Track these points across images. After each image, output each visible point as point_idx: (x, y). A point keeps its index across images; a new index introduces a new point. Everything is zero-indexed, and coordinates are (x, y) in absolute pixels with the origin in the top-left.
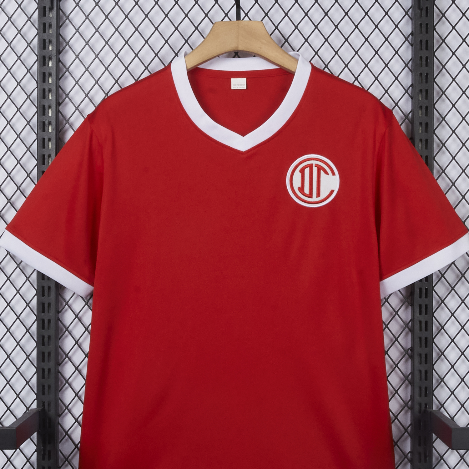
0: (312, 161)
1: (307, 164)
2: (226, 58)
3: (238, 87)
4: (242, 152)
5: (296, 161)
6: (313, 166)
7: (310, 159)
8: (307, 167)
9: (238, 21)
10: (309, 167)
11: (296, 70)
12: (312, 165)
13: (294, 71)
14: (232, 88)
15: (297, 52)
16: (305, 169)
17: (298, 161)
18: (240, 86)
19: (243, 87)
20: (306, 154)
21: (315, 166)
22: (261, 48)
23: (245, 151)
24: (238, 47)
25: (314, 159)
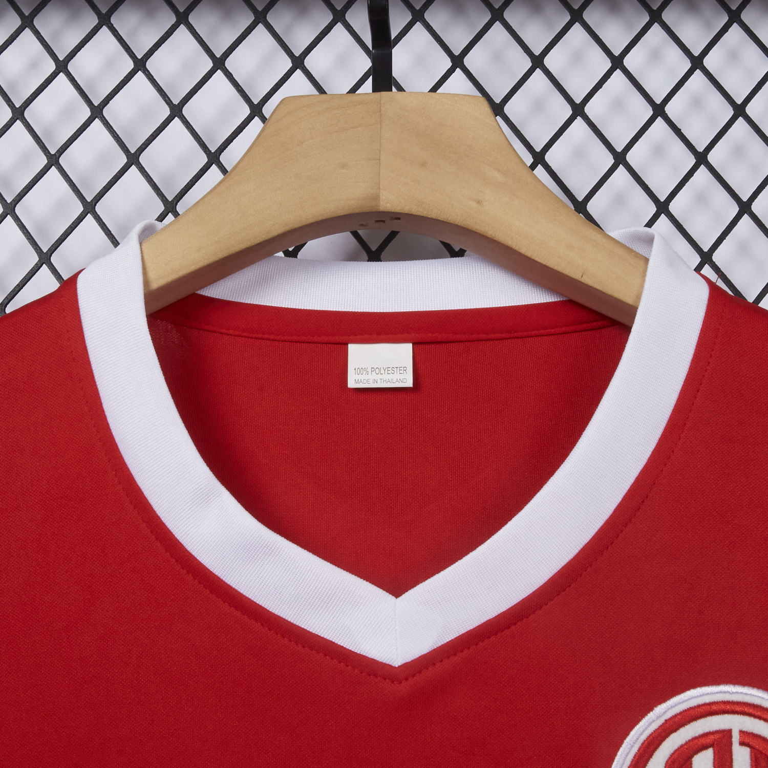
0: (727, 717)
1: (700, 731)
2: (342, 262)
3: (378, 377)
4: (390, 667)
5: (651, 716)
6: (731, 744)
7: (714, 708)
8: (705, 747)
9: (378, 95)
10: (712, 745)
11: (639, 297)
12: (727, 734)
13: (629, 299)
14: (351, 384)
15: (647, 229)
16: (692, 756)
17: (659, 717)
18: (386, 377)
19: (401, 377)
20: (694, 686)
21: (742, 743)
22: (479, 202)
23: (406, 666)
24: (376, 197)
25: (738, 708)
